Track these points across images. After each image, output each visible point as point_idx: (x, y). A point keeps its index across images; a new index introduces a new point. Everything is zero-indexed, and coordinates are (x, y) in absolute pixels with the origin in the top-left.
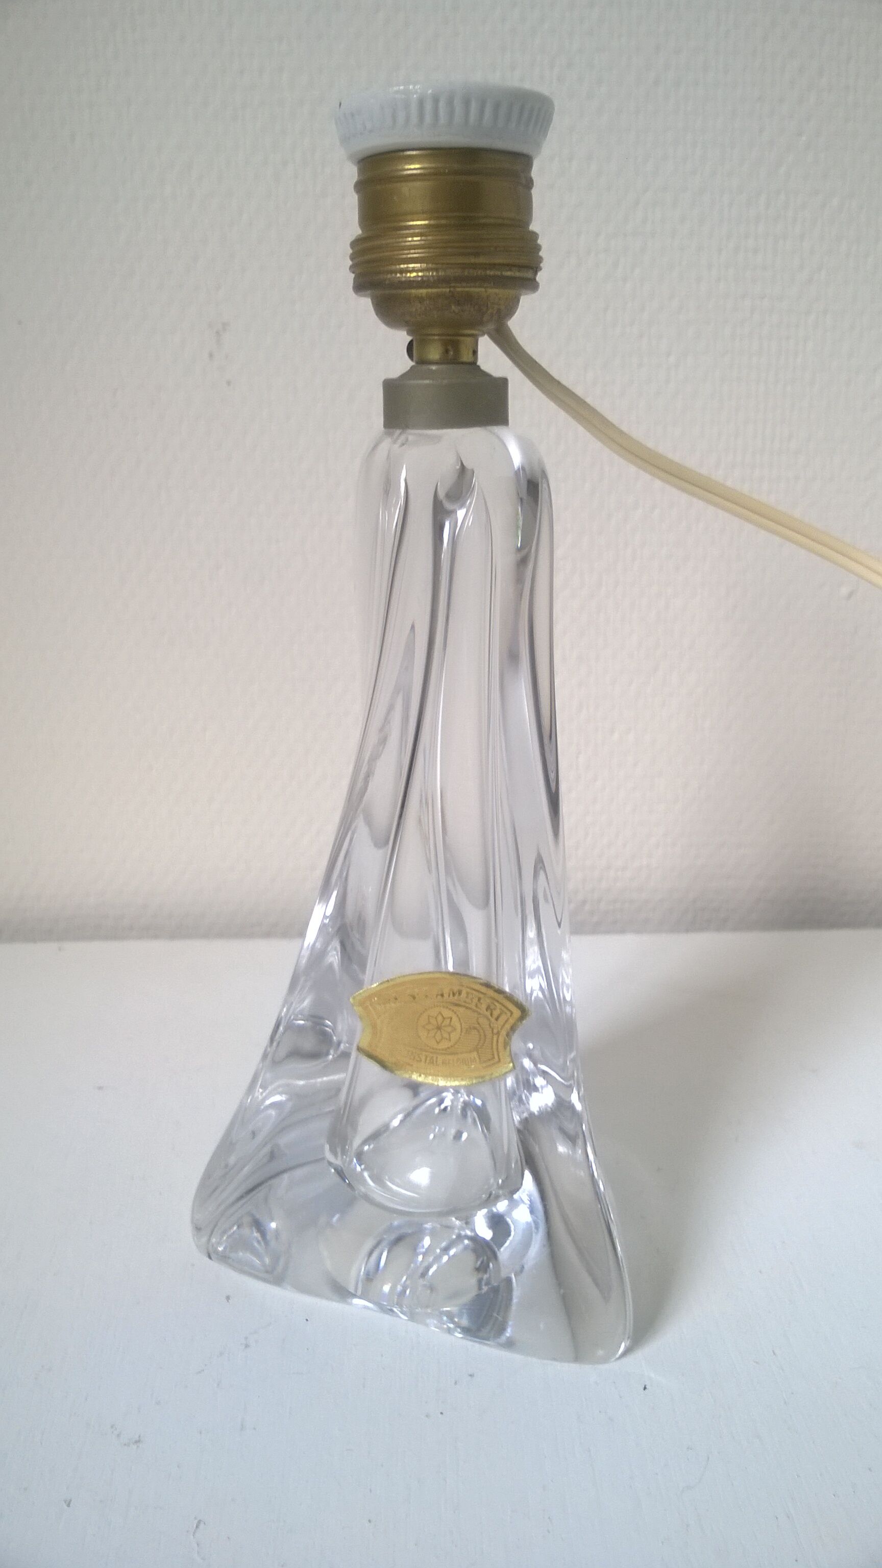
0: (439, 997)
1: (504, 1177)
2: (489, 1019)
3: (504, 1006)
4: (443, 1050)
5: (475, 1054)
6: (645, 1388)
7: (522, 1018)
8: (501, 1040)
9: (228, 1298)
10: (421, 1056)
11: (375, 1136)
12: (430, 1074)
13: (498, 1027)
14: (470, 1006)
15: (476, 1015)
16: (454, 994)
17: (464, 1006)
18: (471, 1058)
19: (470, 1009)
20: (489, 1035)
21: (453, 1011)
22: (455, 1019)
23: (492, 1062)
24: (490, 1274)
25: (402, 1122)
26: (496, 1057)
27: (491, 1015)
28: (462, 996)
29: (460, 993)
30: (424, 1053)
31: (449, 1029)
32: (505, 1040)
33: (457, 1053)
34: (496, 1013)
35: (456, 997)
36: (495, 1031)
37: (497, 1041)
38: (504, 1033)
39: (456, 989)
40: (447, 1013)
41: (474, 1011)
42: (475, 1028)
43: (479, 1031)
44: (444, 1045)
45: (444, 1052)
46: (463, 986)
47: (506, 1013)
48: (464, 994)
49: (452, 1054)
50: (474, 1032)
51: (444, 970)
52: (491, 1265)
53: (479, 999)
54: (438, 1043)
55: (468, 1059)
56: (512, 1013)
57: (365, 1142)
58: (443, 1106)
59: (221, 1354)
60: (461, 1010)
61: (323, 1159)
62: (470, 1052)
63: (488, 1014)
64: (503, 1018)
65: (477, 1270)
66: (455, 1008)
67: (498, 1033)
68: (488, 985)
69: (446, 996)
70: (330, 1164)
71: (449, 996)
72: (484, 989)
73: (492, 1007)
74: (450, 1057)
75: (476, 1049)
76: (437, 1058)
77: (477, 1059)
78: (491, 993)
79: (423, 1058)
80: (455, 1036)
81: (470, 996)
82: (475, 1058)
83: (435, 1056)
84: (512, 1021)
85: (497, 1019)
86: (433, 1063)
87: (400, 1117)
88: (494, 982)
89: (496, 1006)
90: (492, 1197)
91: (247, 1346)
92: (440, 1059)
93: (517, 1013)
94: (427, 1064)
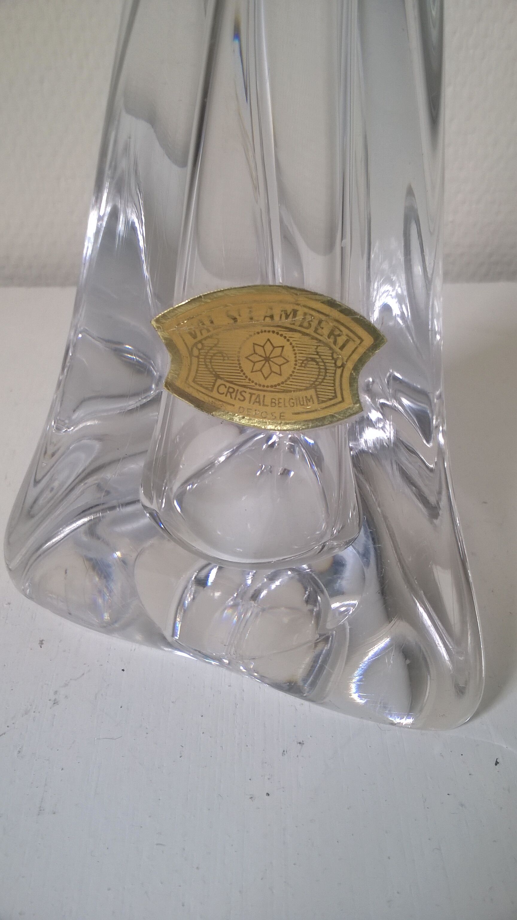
0: (268, 319)
1: (339, 527)
2: (331, 348)
3: (351, 331)
4: (272, 386)
5: (312, 392)
6: (497, 763)
7: (375, 347)
8: (346, 374)
9: (41, 642)
10: (243, 394)
11: (199, 474)
12: (255, 416)
13: (343, 359)
14: (307, 331)
15: (314, 342)
16: (287, 316)
17: (299, 332)
18: (306, 397)
19: (307, 335)
20: (331, 366)
21: (285, 337)
22: (288, 349)
23: (333, 402)
24: (320, 608)
25: (228, 458)
26: (339, 395)
27: (335, 343)
28: (297, 318)
29: (295, 313)
30: (248, 390)
31: (280, 361)
32: (351, 374)
33: (291, 391)
34: (341, 341)
35: (290, 319)
36: (339, 363)
37: (341, 376)
38: (350, 365)
39: (289, 308)
40: (277, 340)
41: (313, 338)
42: (313, 360)
43: (317, 363)
44: (274, 380)
45: (272, 389)
46: (298, 304)
47: (354, 341)
48: (299, 317)
49: (284, 391)
50: (312, 364)
51: (271, 283)
52: (319, 598)
53: (320, 322)
54: (266, 378)
55: (303, 398)
56: (362, 340)
57: (187, 482)
58: (270, 443)
59: (27, 712)
60: (297, 335)
61: (138, 501)
62: (307, 389)
63: (331, 340)
64: (351, 346)
65: (307, 602)
66: (289, 334)
67: (343, 366)
68: (332, 303)
69: (277, 318)
70: (145, 507)
71: (281, 317)
72: (326, 309)
73: (337, 332)
74: (282, 395)
75: (314, 386)
76: (264, 396)
77: (315, 397)
78: (335, 313)
79: (247, 396)
80: (287, 370)
81: (309, 318)
82: (311, 397)
83: (262, 394)
84: (361, 351)
85: (342, 348)
86: (259, 402)
87: (226, 453)
88: (337, 297)
89: (341, 331)
90: (326, 548)
91: (55, 702)
92: (269, 397)
93: (368, 340)
94: (252, 403)
